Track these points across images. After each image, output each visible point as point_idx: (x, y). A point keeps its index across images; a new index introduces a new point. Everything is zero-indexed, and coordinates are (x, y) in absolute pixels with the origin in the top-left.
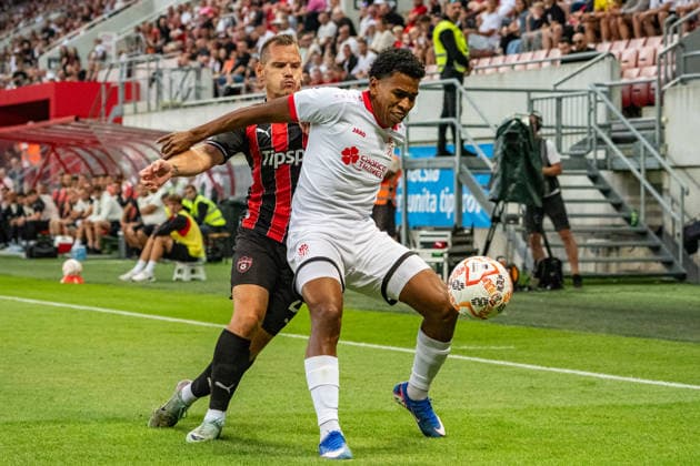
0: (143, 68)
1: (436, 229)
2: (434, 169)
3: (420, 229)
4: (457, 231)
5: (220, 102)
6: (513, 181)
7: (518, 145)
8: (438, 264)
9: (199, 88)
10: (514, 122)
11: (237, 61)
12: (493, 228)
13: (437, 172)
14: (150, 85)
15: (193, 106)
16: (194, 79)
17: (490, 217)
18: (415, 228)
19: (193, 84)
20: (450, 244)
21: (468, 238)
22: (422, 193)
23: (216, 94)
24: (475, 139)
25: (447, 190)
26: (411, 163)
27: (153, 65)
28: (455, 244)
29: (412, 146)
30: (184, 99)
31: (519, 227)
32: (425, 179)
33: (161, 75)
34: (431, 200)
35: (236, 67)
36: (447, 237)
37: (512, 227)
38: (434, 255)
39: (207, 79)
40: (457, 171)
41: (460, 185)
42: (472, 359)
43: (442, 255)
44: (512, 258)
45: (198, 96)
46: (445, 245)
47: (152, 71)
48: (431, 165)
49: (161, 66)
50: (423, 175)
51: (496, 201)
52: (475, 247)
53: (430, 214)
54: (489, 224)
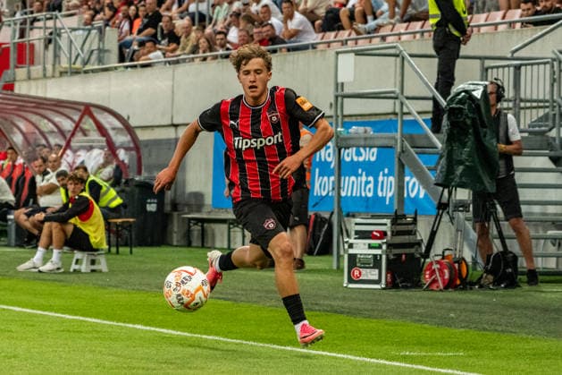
0: (40, 28)
1: (373, 217)
2: (371, 147)
3: (354, 216)
4: (397, 218)
5: (127, 67)
6: (461, 163)
7: (465, 123)
8: (375, 256)
9: (101, 51)
10: (463, 94)
11: (146, 21)
12: (438, 218)
13: (375, 150)
14: (46, 47)
15: (93, 71)
16: (97, 40)
17: (436, 203)
18: (348, 215)
19: (95, 47)
20: (389, 233)
21: (410, 227)
22: (357, 175)
23: (122, 59)
24: (419, 113)
25: (386, 171)
26: (346, 139)
27: (50, 23)
28: (395, 234)
29: (346, 120)
30: (85, 63)
31: (470, 215)
32: (361, 159)
33: (59, 35)
34: (367, 183)
35: (145, 27)
36: (386, 225)
37: (461, 215)
38: (370, 247)
39: (112, 39)
40: (399, 150)
41: (402, 166)
42: (415, 366)
43: (380, 247)
44: (461, 251)
45: (100, 61)
46: (383, 234)
47: (50, 31)
48: (368, 142)
49: (59, 25)
50: (359, 154)
51: (444, 185)
52: (419, 238)
53: (367, 198)
54: (434, 212)
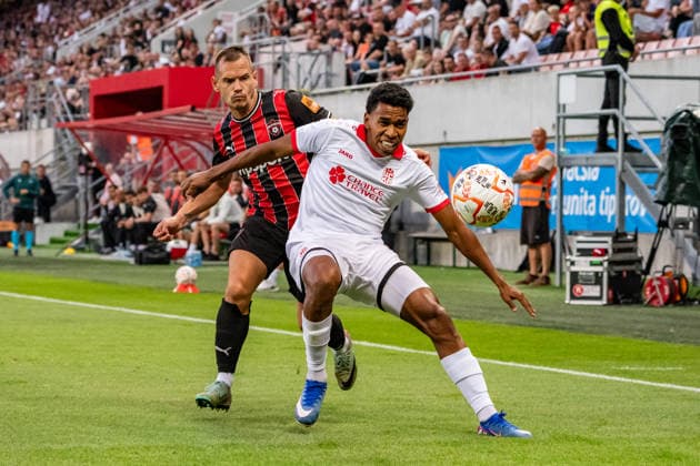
0: (269, 53)
1: (595, 235)
2: (593, 166)
3: (576, 234)
4: (618, 236)
5: (353, 90)
6: (683, 180)
7: (687, 140)
8: (597, 273)
9: (329, 75)
10: (684, 114)
11: (373, 45)
12: (659, 234)
13: (597, 170)
14: (275, 71)
15: (322, 95)
16: (324, 66)
17: (656, 221)
18: (571, 233)
19: (323, 70)
20: (610, 251)
21: (631, 245)
22: (579, 194)
23: (349, 82)
24: (640, 133)
25: (608, 190)
26: (567, 159)
27: (279, 48)
28: (617, 251)
29: (568, 140)
30: (313, 87)
31: (690, 232)
32: (583, 178)
33: (288, 60)
34: (589, 202)
35: (372, 50)
36: (607, 243)
37: (681, 233)
38: (592, 264)
39: (339, 64)
40: (619, 168)
41: (623, 185)
42: (634, 381)
43: (601, 264)
44: (681, 267)
45: (328, 84)
46: (605, 252)
47: (278, 56)
48: (590, 162)
49: (287, 49)
50: (581, 173)
51: (664, 204)
52: (640, 255)
53: (589, 217)
54: (655, 230)
